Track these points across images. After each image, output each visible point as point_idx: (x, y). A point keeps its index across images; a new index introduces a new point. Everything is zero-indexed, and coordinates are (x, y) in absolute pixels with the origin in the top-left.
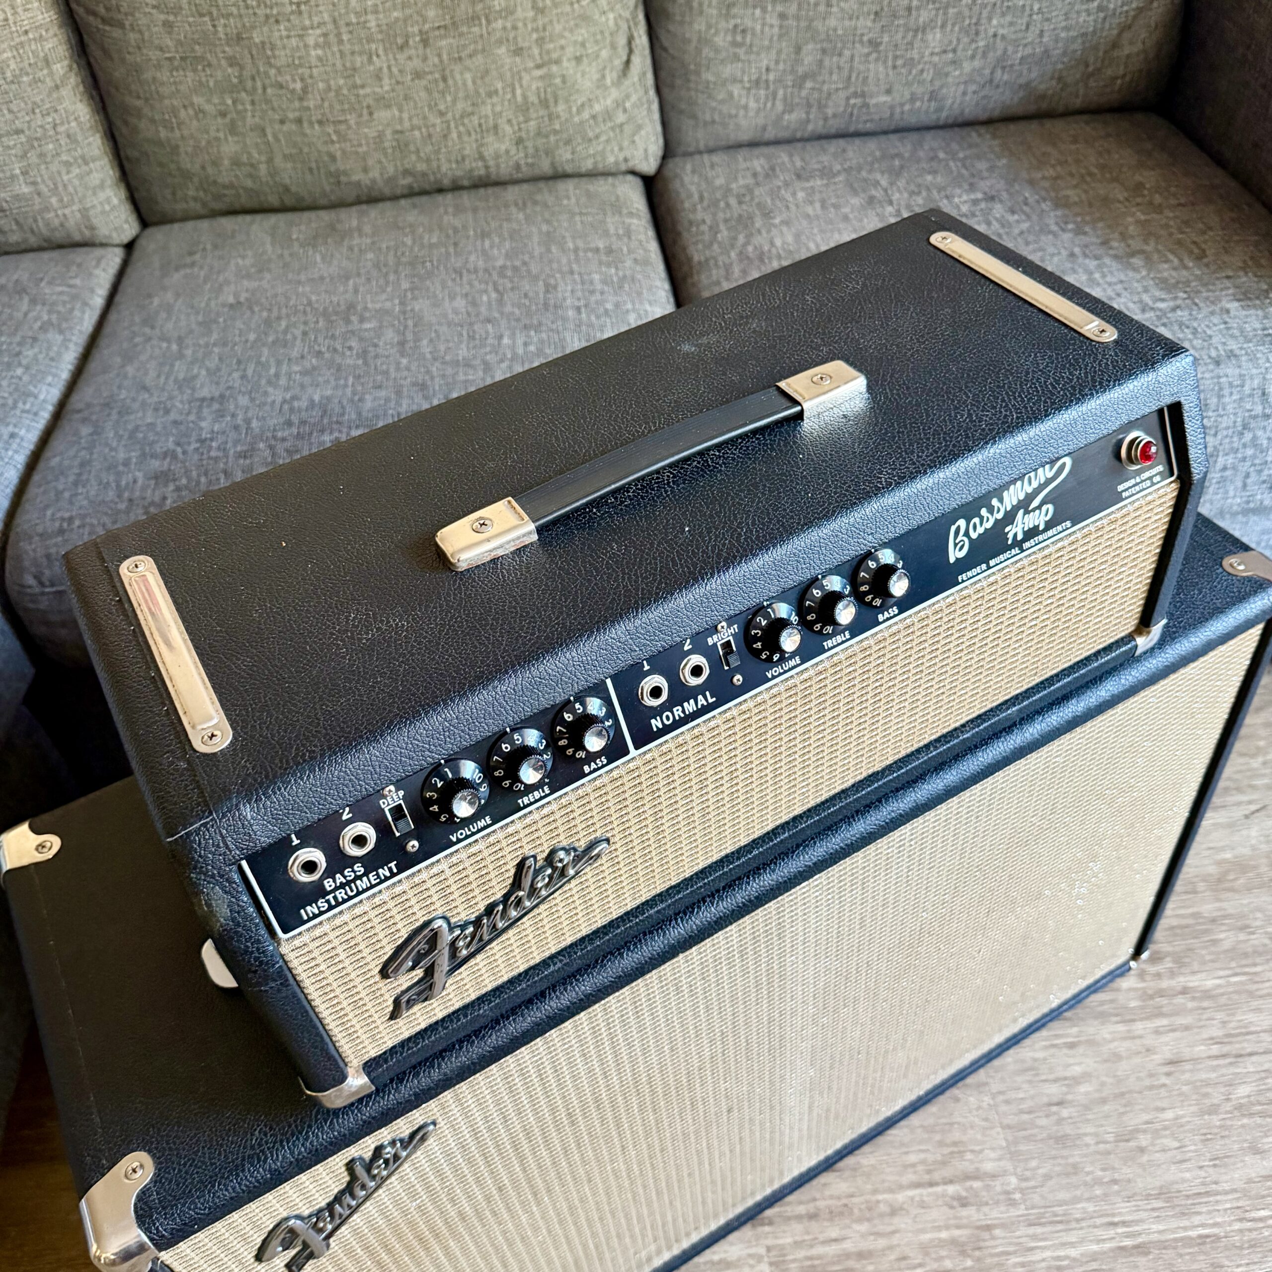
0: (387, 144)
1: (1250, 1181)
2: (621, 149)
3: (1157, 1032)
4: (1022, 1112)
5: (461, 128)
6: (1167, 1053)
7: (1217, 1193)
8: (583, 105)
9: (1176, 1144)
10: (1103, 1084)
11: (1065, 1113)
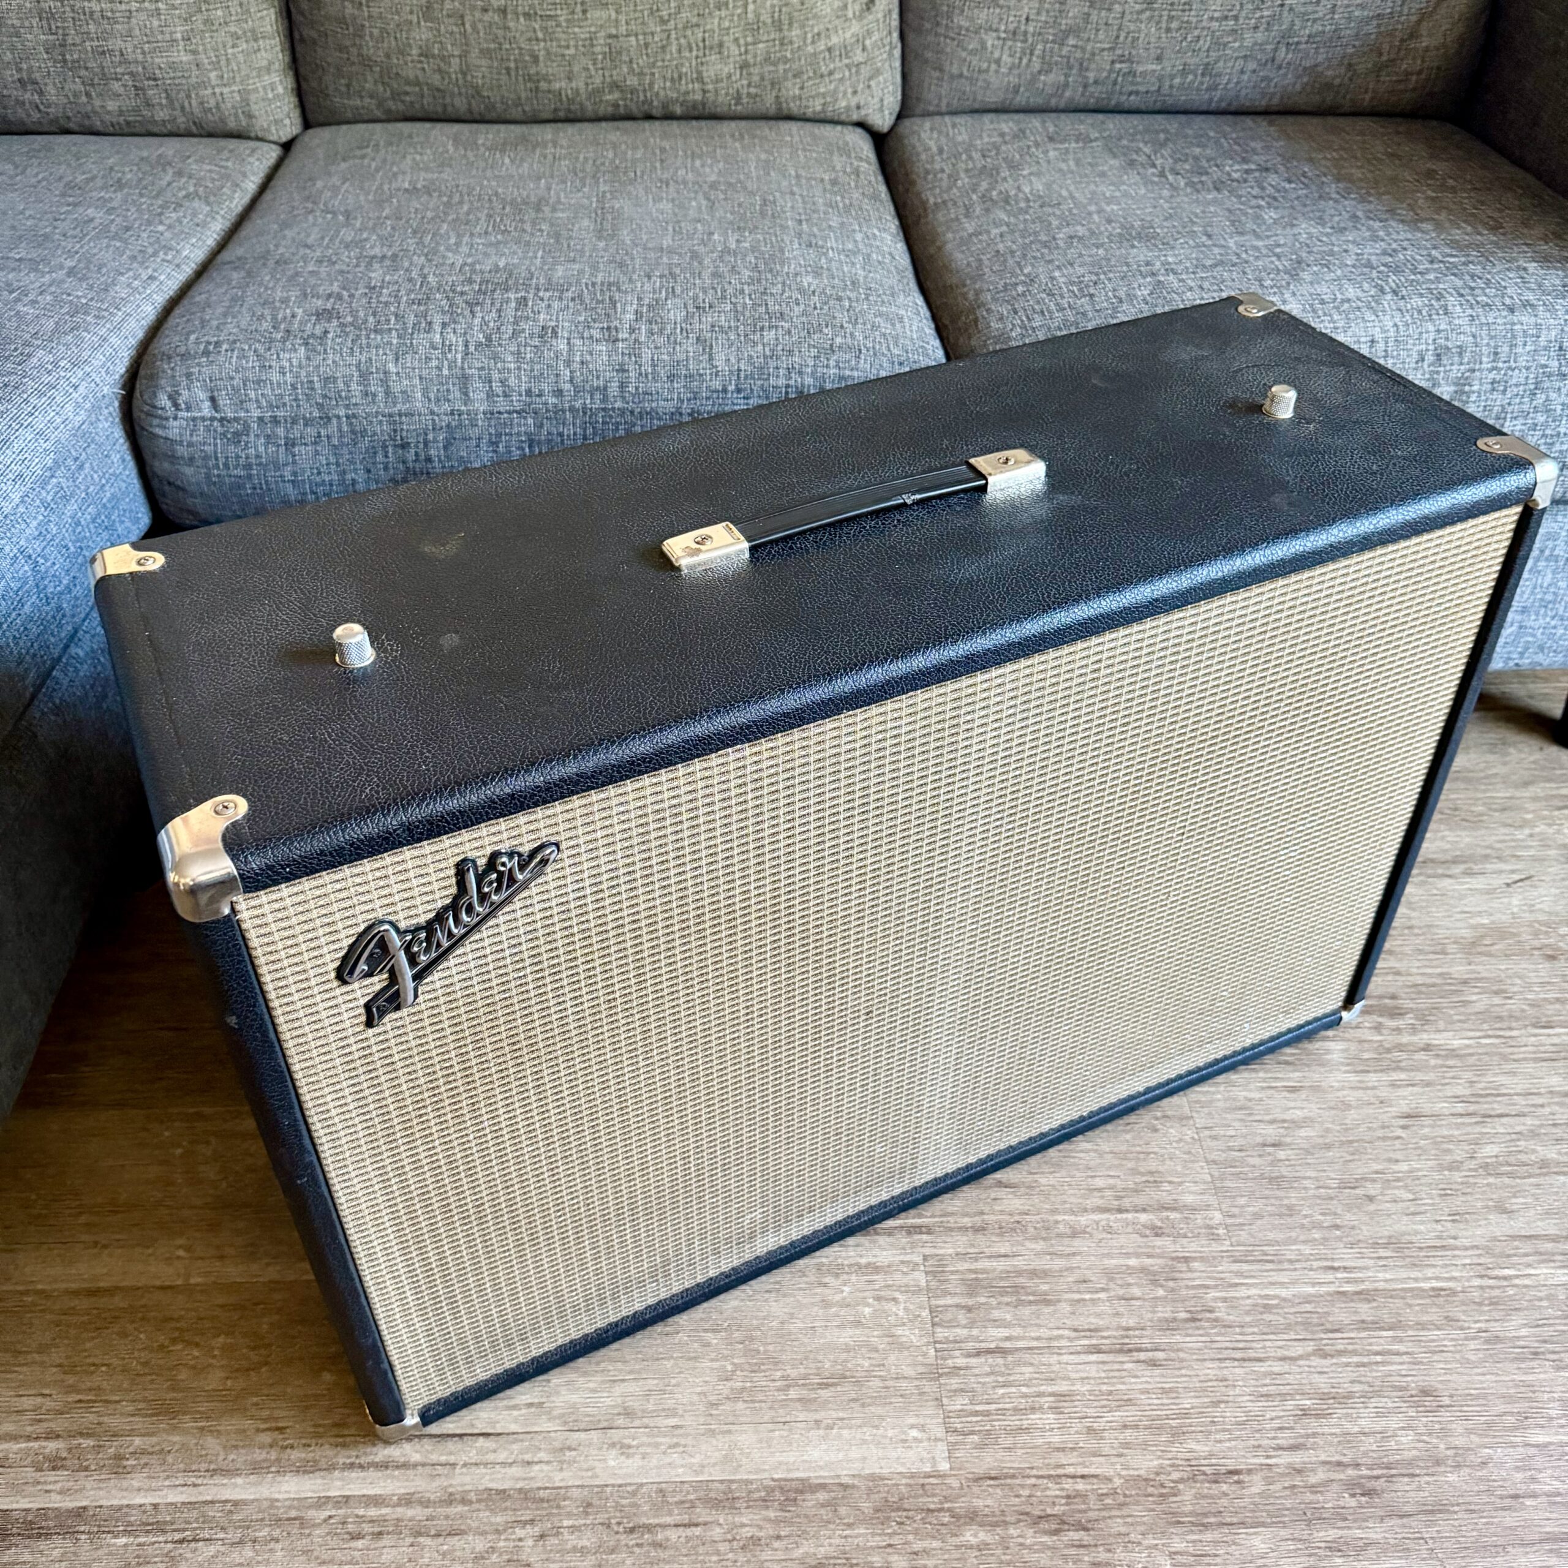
0: (598, 49)
1: (1495, 1239)
2: (855, 92)
3: (1393, 1085)
4: (1230, 1149)
5: (682, 41)
6: (1404, 1107)
7: (1456, 1248)
8: (819, 34)
9: (1411, 1197)
10: (1328, 1130)
11: (1282, 1154)
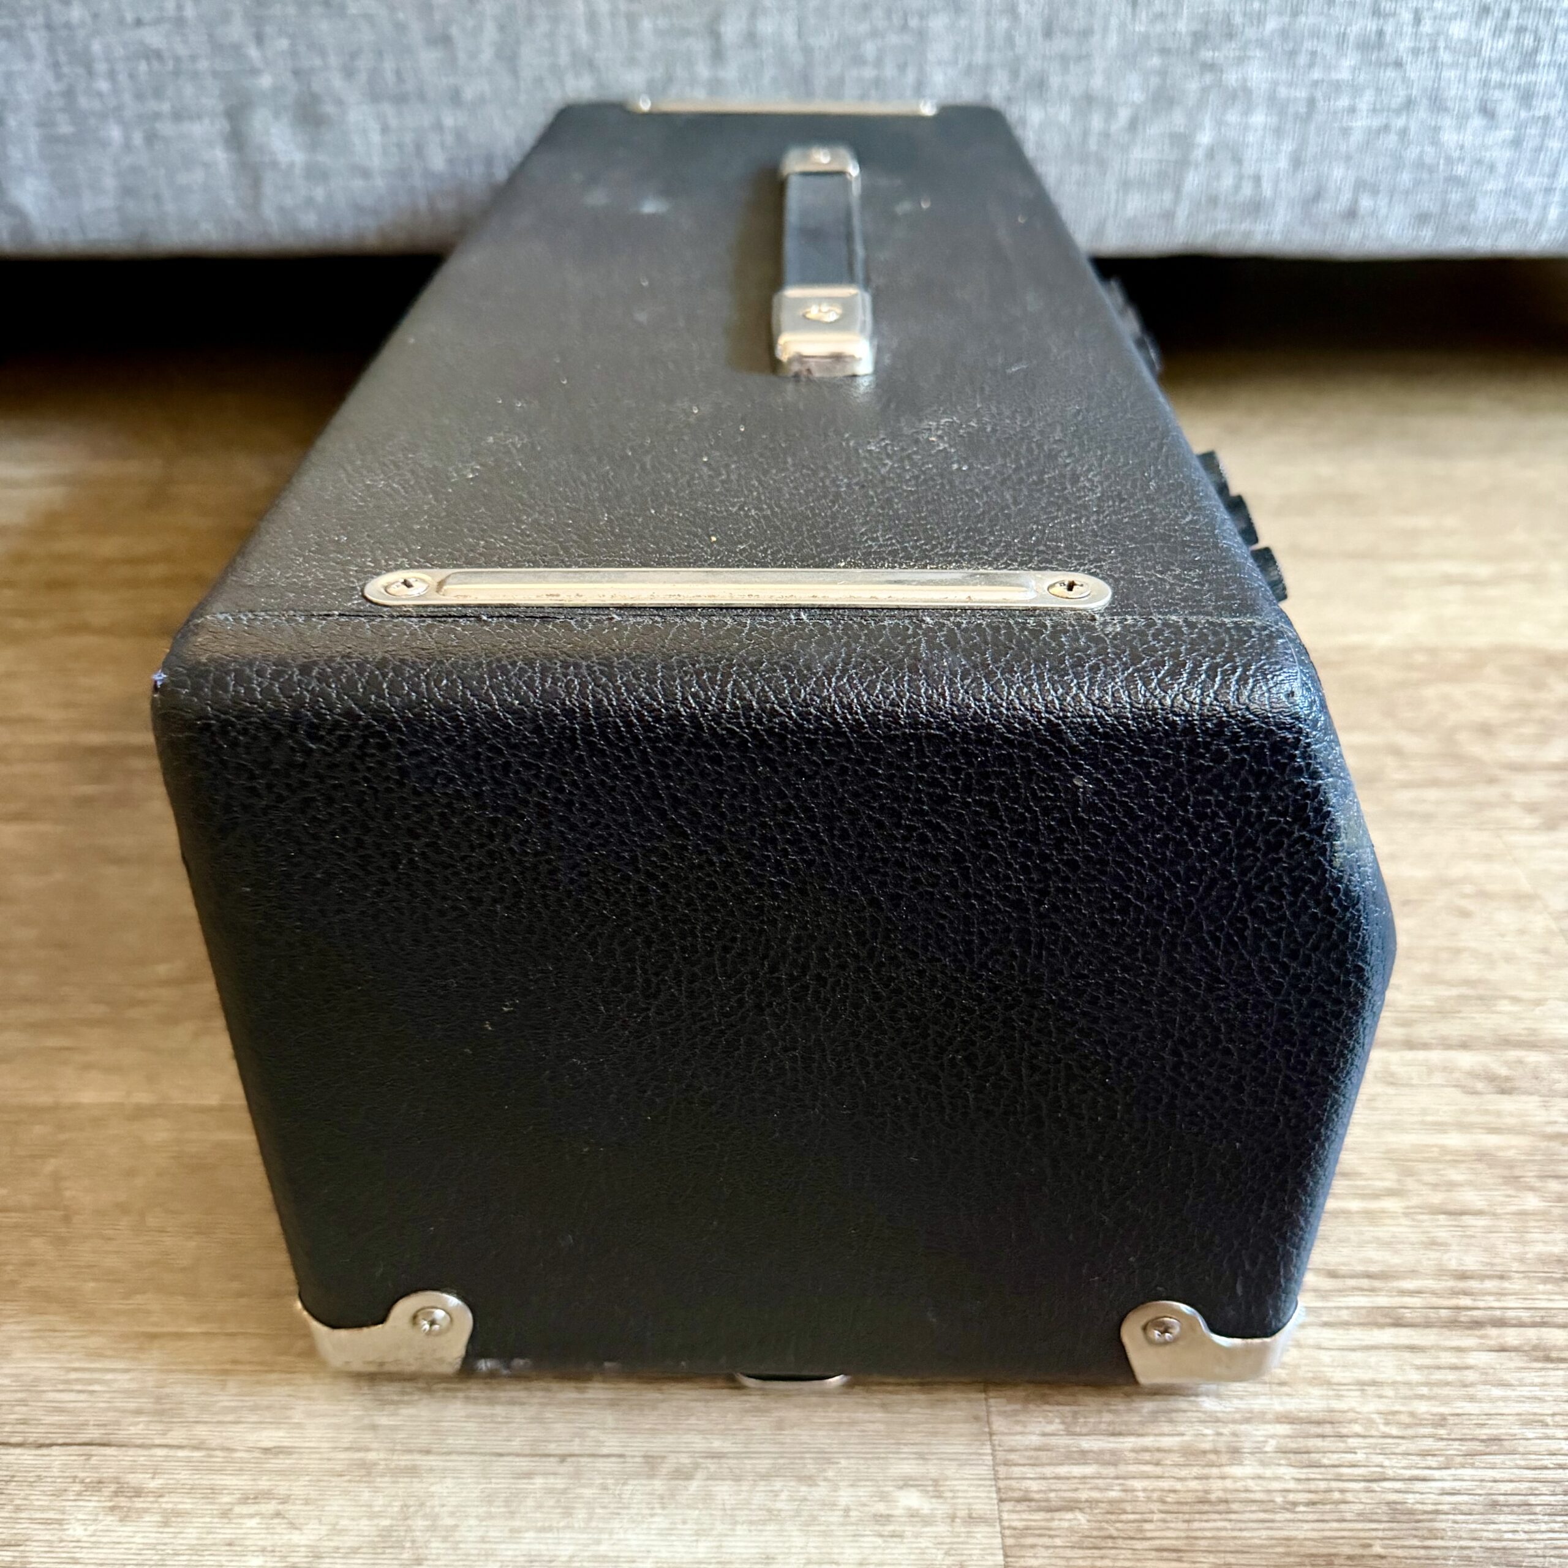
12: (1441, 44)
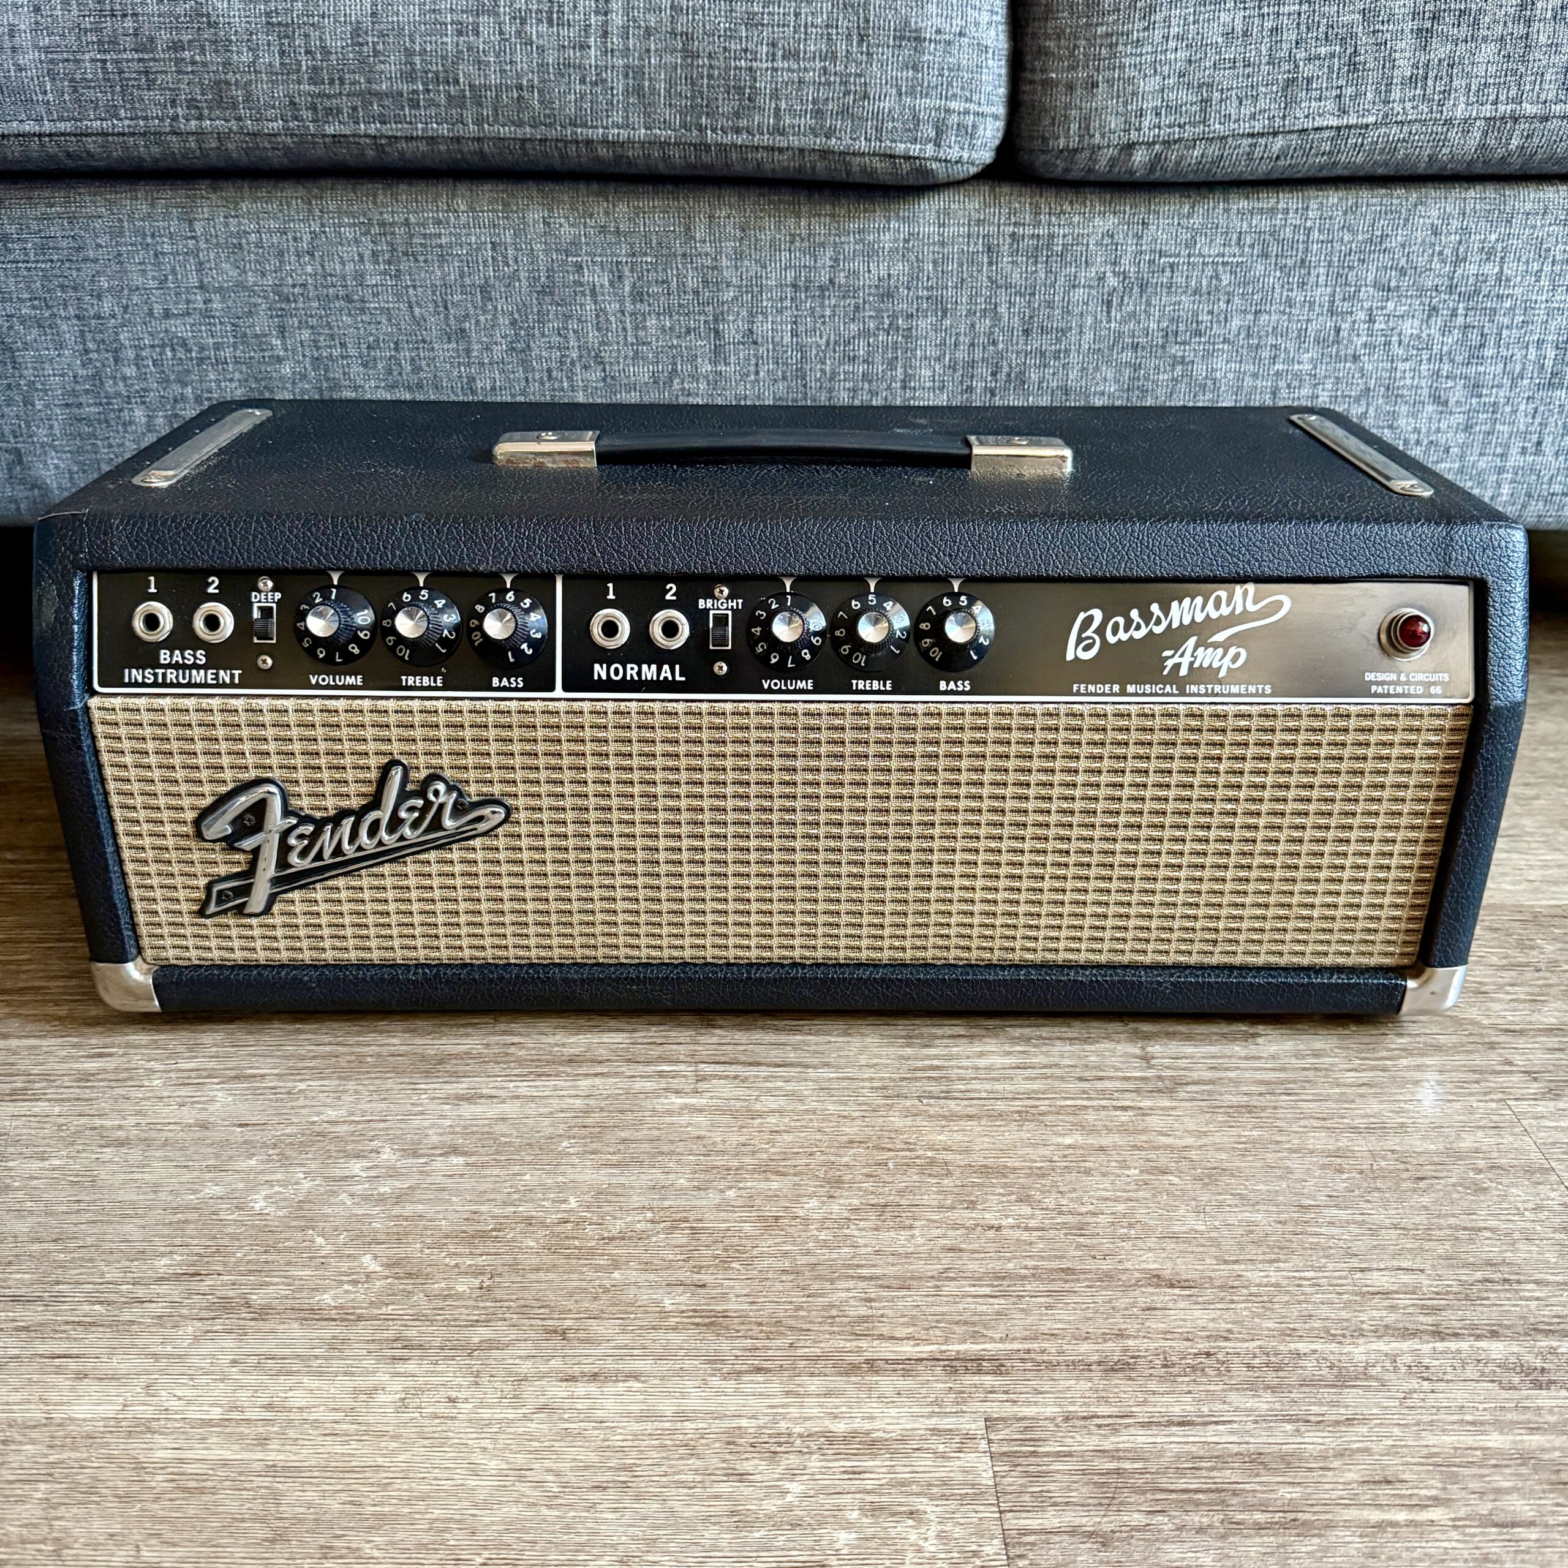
12: (1395, 339)
